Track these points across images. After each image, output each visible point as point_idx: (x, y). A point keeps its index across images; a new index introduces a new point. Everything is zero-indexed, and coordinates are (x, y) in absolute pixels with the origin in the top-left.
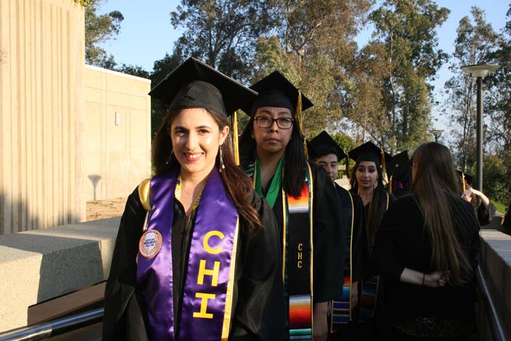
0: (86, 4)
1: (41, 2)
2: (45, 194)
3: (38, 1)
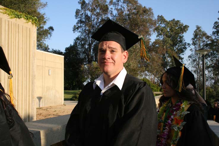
0: (37, 25)
1: (18, 25)
2: (19, 106)
3: (17, 24)
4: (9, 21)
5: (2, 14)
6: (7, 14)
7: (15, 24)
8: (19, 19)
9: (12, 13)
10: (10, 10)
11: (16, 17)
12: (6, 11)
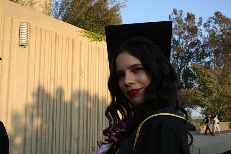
1: (99, 48)
2: (99, 135)
3: (97, 47)
4: (88, 44)
5: (82, 37)
6: (87, 36)
7: (95, 47)
8: (100, 41)
9: (92, 36)
10: (91, 32)
11: (96, 40)
12: (86, 34)
